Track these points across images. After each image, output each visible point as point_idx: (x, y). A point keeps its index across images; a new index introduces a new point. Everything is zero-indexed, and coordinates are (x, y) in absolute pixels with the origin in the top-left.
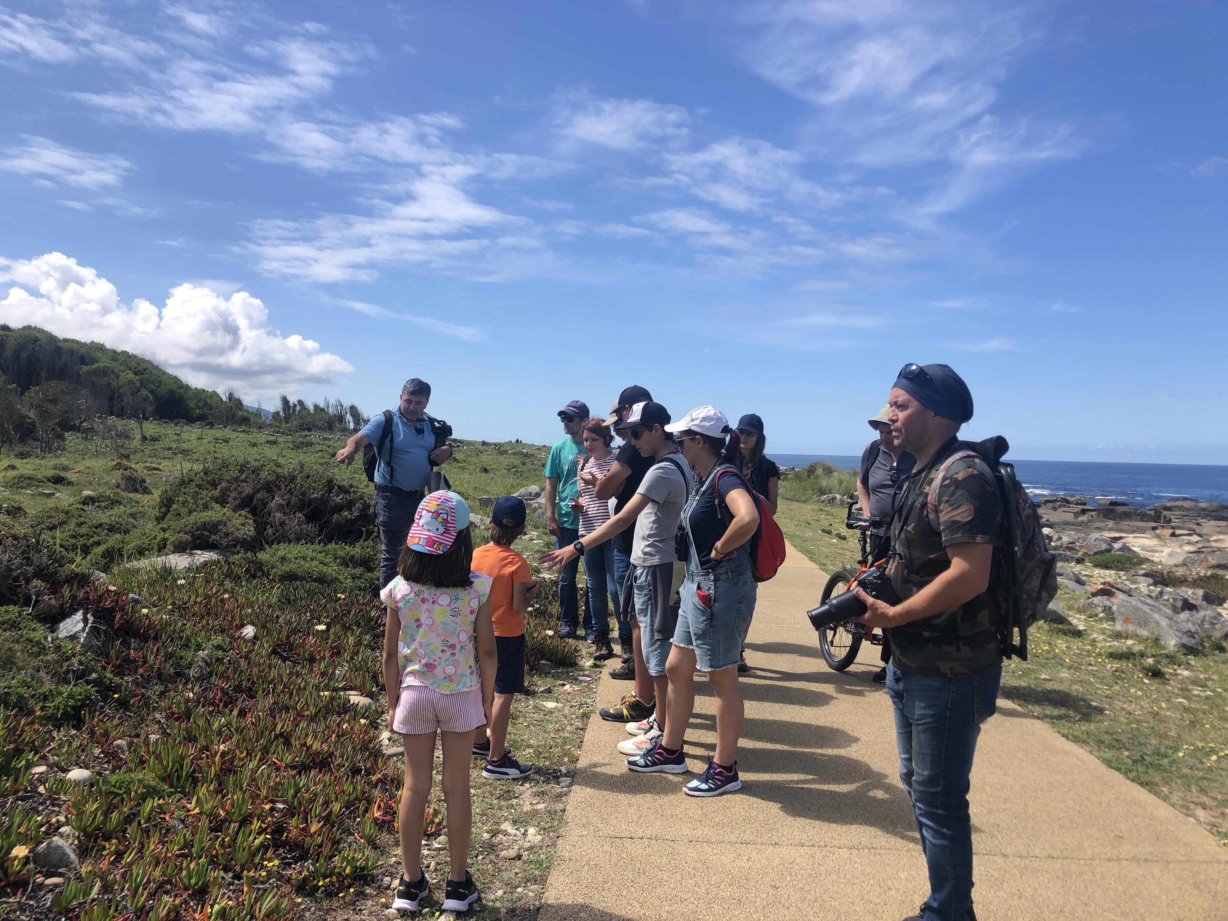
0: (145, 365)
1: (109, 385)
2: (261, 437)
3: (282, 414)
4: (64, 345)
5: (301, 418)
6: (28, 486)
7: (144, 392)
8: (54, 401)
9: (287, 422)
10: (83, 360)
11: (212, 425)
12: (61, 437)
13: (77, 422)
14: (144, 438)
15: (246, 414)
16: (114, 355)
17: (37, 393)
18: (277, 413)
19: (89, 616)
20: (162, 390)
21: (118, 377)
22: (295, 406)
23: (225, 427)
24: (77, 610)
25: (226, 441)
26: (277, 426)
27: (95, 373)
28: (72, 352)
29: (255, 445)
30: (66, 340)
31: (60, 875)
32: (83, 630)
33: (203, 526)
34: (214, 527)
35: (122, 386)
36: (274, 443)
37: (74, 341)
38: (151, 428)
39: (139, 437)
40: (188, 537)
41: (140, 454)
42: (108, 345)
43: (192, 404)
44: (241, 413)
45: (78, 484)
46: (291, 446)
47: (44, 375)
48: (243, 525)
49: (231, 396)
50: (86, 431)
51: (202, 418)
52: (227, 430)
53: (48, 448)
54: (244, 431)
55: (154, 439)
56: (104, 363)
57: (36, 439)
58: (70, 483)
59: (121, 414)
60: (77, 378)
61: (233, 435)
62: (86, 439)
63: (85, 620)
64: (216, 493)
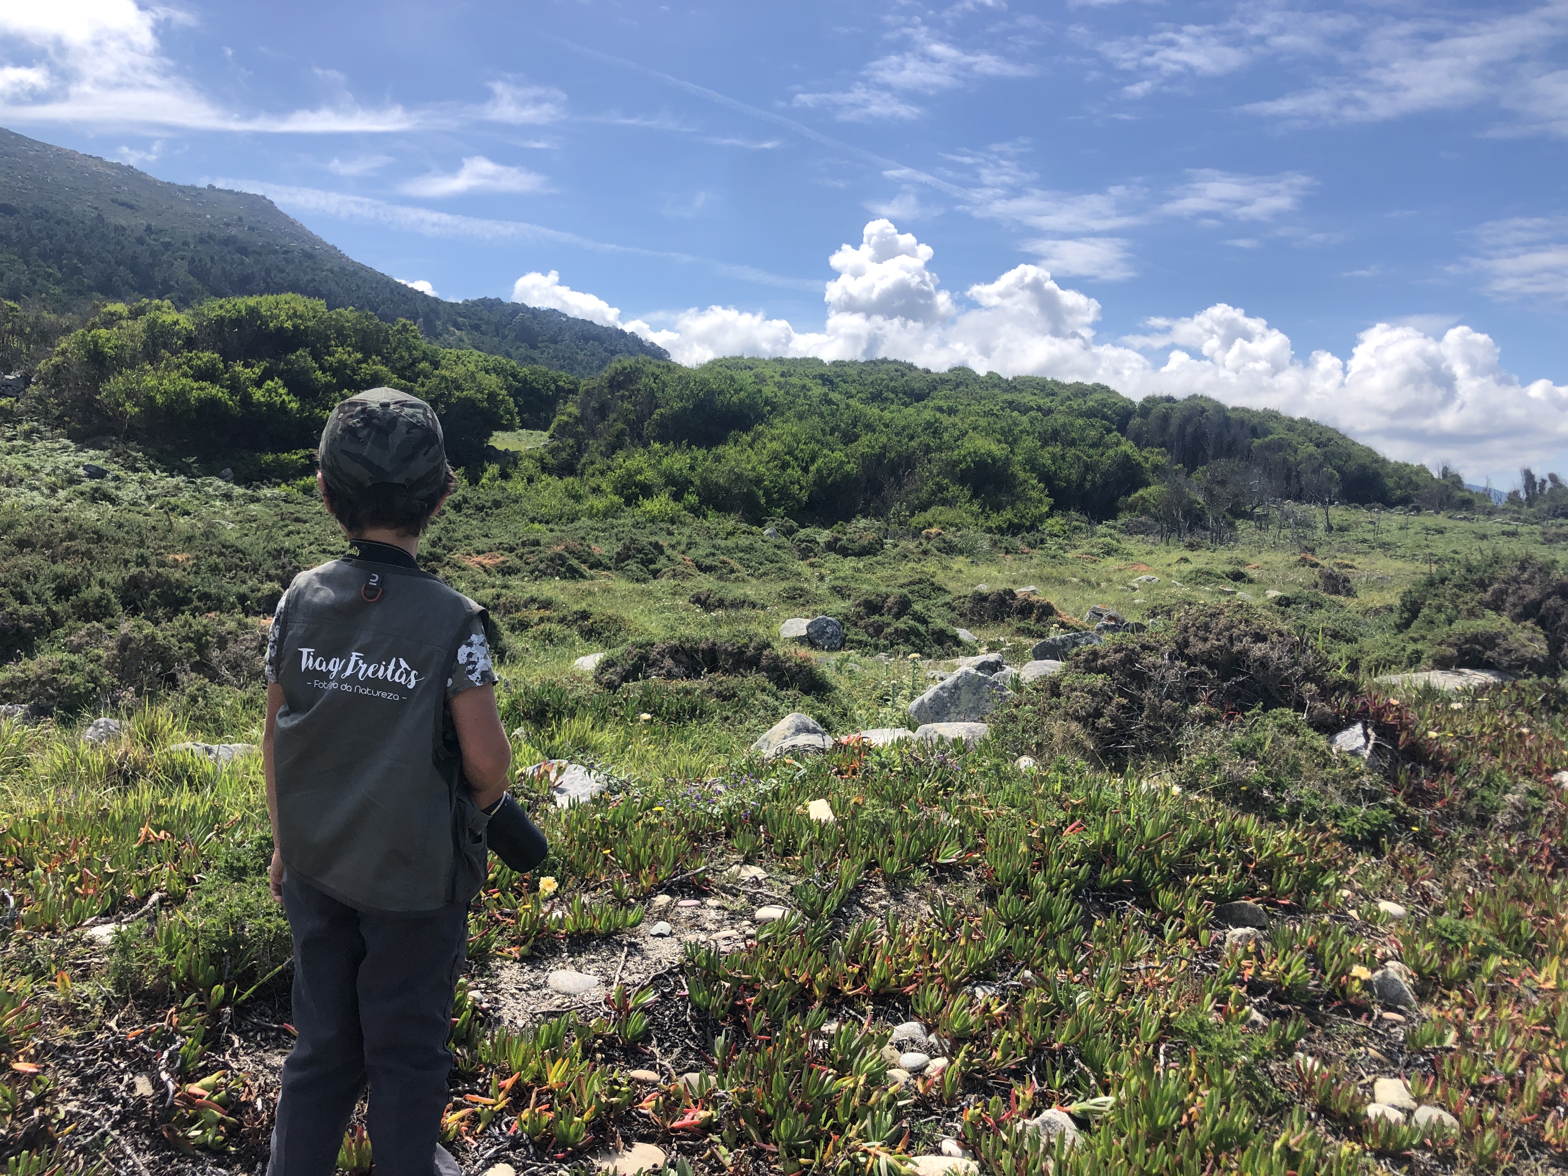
0: (1329, 435)
1: (1285, 460)
2: (1494, 525)
3: (1523, 495)
4: (1233, 415)
5: (1553, 499)
6: (1207, 582)
7: (1328, 469)
8: (1223, 483)
9: (1530, 506)
10: (1255, 432)
11: (1418, 510)
12: (1232, 526)
13: (1248, 508)
14: (1330, 528)
15: (1467, 494)
16: (1291, 425)
17: (1204, 473)
18: (1516, 493)
19: (1369, 731)
20: (1352, 466)
21: (1296, 452)
22: (1544, 482)
23: (1438, 513)
24: (1354, 723)
25: (1440, 532)
26: (1514, 512)
27: (1268, 447)
28: (1242, 423)
29: (1484, 537)
30: (1235, 409)
31: (1400, 1012)
32: (1366, 747)
33: (1475, 639)
34: (1490, 640)
35: (1301, 463)
36: (1514, 534)
37: (1245, 410)
38: (1338, 514)
39: (1321, 526)
40: (1453, 651)
41: (1326, 548)
42: (1284, 412)
43: (1390, 483)
44: (1460, 494)
45: (1260, 582)
46: (1541, 539)
47: (1210, 452)
48: (1531, 640)
49: (1445, 472)
50: (1259, 518)
51: (1404, 501)
52: (1440, 517)
53: (1219, 539)
54: (1465, 518)
55: (1342, 529)
56: (1279, 433)
57: (1206, 528)
58: (1251, 581)
59: (1298, 498)
60: (1248, 455)
61: (1450, 523)
62: (1261, 529)
63: (1367, 737)
64: (1487, 596)
